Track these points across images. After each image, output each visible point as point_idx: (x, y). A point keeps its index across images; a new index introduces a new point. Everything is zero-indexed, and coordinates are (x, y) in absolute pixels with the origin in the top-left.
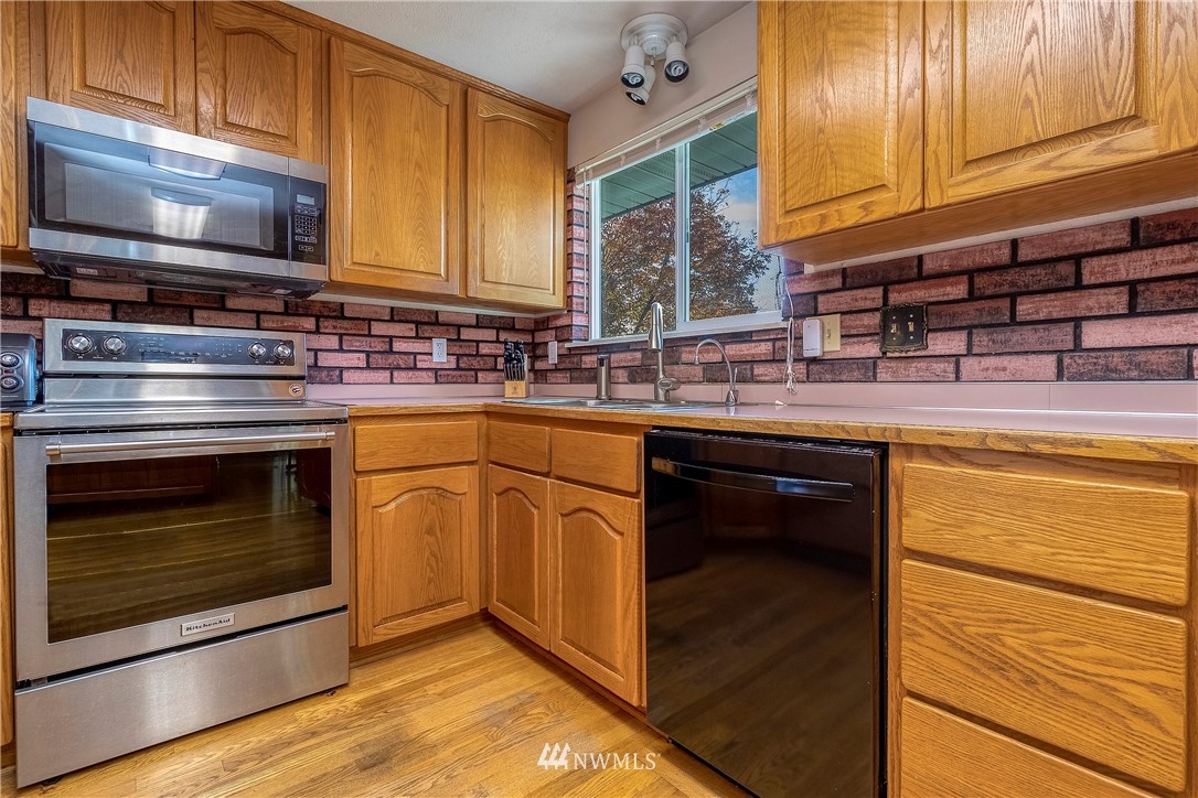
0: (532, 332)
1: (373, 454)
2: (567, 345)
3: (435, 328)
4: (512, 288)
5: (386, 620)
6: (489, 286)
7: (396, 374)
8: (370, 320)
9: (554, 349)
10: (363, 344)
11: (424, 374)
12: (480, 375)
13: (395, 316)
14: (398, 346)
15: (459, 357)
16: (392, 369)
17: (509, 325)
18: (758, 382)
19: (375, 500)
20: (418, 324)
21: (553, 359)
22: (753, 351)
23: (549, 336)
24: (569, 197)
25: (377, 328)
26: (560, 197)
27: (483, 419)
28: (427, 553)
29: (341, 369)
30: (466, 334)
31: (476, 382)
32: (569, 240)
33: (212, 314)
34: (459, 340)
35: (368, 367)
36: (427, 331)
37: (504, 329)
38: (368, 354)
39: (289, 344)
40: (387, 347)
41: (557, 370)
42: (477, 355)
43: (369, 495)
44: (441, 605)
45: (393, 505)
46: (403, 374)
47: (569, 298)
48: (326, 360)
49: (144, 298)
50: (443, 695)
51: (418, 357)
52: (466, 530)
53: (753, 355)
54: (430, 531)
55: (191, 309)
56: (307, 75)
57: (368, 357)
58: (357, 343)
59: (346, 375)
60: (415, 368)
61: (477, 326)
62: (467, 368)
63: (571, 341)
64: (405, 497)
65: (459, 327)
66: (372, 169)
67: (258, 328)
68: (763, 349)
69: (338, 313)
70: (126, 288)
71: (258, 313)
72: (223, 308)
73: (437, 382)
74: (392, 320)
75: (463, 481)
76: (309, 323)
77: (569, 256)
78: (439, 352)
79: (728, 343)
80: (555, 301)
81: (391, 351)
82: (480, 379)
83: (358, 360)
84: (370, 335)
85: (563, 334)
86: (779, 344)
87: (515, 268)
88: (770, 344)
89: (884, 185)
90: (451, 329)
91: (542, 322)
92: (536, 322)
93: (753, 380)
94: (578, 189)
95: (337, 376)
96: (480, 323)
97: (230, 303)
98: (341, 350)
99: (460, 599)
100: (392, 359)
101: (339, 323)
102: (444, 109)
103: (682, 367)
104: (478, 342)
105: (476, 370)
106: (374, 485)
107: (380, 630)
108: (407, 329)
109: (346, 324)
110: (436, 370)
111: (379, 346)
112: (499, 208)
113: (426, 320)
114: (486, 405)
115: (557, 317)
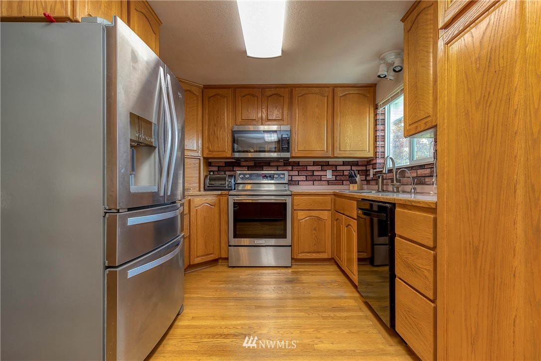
0: (366, 166)
1: (298, 205)
2: (375, 171)
3: (328, 167)
4: (351, 152)
5: (302, 253)
6: (342, 152)
7: (315, 182)
8: (307, 166)
9: (372, 172)
10: (305, 173)
11: (324, 182)
12: (344, 182)
13: (315, 164)
14: (315, 173)
15: (336, 176)
16: (313, 181)
17: (356, 164)
18: (427, 184)
19: (299, 218)
20: (322, 166)
21: (371, 176)
22: (425, 173)
23: (370, 167)
24: (376, 115)
25: (309, 168)
26: (372, 115)
27: (333, 197)
28: (314, 236)
29: (299, 181)
30: (339, 168)
31: (343, 185)
32: (376, 131)
33: (267, 167)
34: (336, 170)
35: (306, 180)
36: (325, 168)
37: (354, 165)
38: (306, 176)
39: (284, 174)
40: (312, 174)
41: (372, 180)
42: (343, 175)
43: (297, 216)
44: (318, 252)
45: (304, 220)
46: (317, 182)
47: (376, 153)
48: (295, 178)
49: (253, 165)
50: (312, 275)
51: (322, 177)
52: (327, 231)
53: (425, 174)
54: (315, 229)
55: (263, 166)
56: (287, 100)
57: (306, 177)
58: (303, 173)
59: (300, 182)
60: (321, 180)
61: (343, 165)
62: (339, 179)
63: (376, 169)
64: (307, 218)
65: (336, 166)
66: (304, 122)
67: (278, 170)
68: (428, 171)
69: (298, 164)
70: (250, 162)
71: (277, 166)
72: (270, 166)
73: (328, 185)
74: (314, 165)
75: (325, 215)
76: (290, 168)
77: (376, 137)
78: (329, 175)
79: (419, 169)
80: (371, 155)
81: (313, 175)
82: (344, 184)
83: (303, 178)
84: (307, 170)
85: (374, 166)
86: (432, 169)
87: (352, 145)
88: (430, 169)
89: (429, 116)
90: (333, 167)
91: (369, 162)
92: (367, 162)
93: (424, 184)
94: (380, 111)
95: (297, 183)
96: (344, 164)
97: (271, 164)
98: (299, 175)
99: (325, 252)
100: (314, 178)
101: (298, 167)
102: (326, 98)
103: (406, 178)
104: (343, 171)
105: (343, 181)
106: (299, 214)
107: (300, 255)
108: (319, 168)
109: (300, 167)
110: (328, 181)
111: (310, 173)
112: (346, 125)
113: (325, 164)
114: (334, 192)
115: (373, 160)
